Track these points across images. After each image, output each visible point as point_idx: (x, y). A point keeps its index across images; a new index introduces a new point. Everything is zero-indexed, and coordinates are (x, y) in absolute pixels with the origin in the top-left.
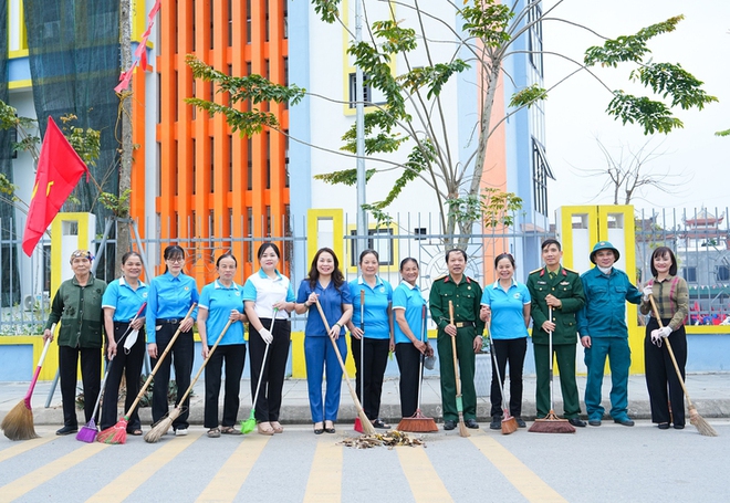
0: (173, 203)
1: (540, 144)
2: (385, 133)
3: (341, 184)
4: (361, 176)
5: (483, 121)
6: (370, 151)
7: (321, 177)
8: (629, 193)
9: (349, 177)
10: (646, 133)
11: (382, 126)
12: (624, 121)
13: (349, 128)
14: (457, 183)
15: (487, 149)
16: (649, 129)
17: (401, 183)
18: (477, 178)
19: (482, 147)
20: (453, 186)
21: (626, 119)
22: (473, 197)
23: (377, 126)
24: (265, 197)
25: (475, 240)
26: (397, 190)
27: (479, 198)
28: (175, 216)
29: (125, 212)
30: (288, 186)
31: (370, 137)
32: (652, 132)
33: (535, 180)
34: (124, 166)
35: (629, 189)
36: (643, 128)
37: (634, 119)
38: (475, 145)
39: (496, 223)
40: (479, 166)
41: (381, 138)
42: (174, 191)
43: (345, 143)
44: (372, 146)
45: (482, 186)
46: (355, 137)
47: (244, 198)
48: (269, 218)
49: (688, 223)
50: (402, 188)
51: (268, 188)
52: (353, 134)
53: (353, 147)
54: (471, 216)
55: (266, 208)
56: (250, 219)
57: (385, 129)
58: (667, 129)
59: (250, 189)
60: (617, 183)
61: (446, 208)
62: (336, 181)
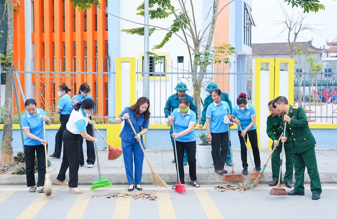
0: (42, 37)
1: (249, 6)
2: (161, 7)
3: (136, 34)
4: (146, 32)
5: (215, 7)
6: (153, 17)
7: (125, 31)
8: (296, 34)
9: (141, 31)
10: (304, 12)
11: (159, 3)
12: (293, 6)
13: (141, 4)
14: (199, 41)
15: (217, 23)
16: (307, 10)
17: (169, 36)
18: (210, 39)
19: (214, 21)
20: (197, 43)
21: (294, 4)
22: (208, 51)
23: (156, 4)
24: (94, 36)
25: (208, 76)
26: (167, 39)
27: (211, 53)
28: (43, 45)
29: (10, 64)
30: (107, 30)
31: (152, 9)
32: (308, 11)
33: (245, 27)
34: (9, 37)
35: (296, 32)
36: (303, 9)
37: (298, 5)
38: (210, 20)
39: (220, 62)
40: (212, 32)
41: (159, 10)
42: (42, 30)
43: (139, 11)
44: (154, 14)
45: (213, 45)
46: (144, 8)
47: (82, 36)
48: (96, 47)
49: (329, 44)
50: (169, 38)
51: (96, 30)
52: (143, 7)
53: (143, 14)
54: (206, 63)
55: (95, 42)
56: (86, 48)
57: (161, 5)
58: (316, 10)
59: (86, 31)
60: (290, 29)
61: (193, 57)
62: (133, 33)
